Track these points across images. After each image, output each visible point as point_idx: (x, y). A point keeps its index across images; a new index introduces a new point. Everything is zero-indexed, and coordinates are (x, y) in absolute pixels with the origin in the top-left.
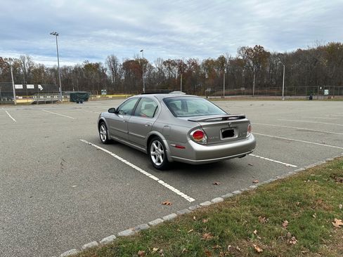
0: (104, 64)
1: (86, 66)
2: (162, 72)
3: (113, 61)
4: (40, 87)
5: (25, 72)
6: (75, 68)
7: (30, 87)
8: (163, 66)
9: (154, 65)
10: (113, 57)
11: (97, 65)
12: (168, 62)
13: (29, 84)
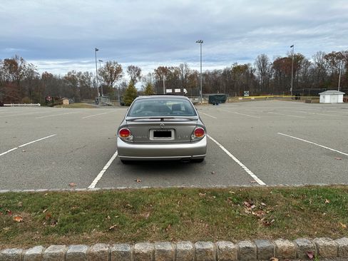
0: (253, 65)
1: (235, 68)
2: (322, 68)
3: (263, 61)
4: (185, 90)
5: (182, 78)
6: (225, 71)
7: (177, 91)
8: (325, 60)
9: (312, 61)
10: (263, 57)
11: (246, 67)
12: (332, 55)
13: (178, 88)
